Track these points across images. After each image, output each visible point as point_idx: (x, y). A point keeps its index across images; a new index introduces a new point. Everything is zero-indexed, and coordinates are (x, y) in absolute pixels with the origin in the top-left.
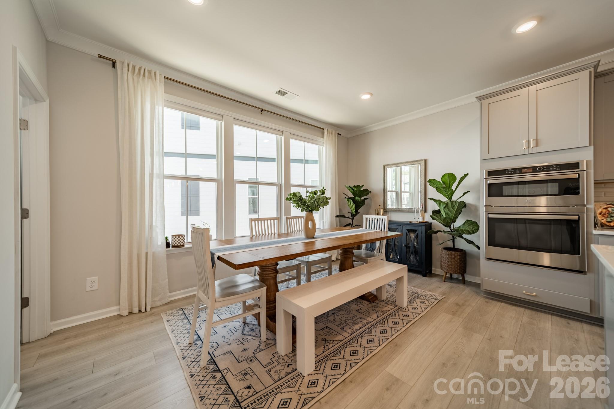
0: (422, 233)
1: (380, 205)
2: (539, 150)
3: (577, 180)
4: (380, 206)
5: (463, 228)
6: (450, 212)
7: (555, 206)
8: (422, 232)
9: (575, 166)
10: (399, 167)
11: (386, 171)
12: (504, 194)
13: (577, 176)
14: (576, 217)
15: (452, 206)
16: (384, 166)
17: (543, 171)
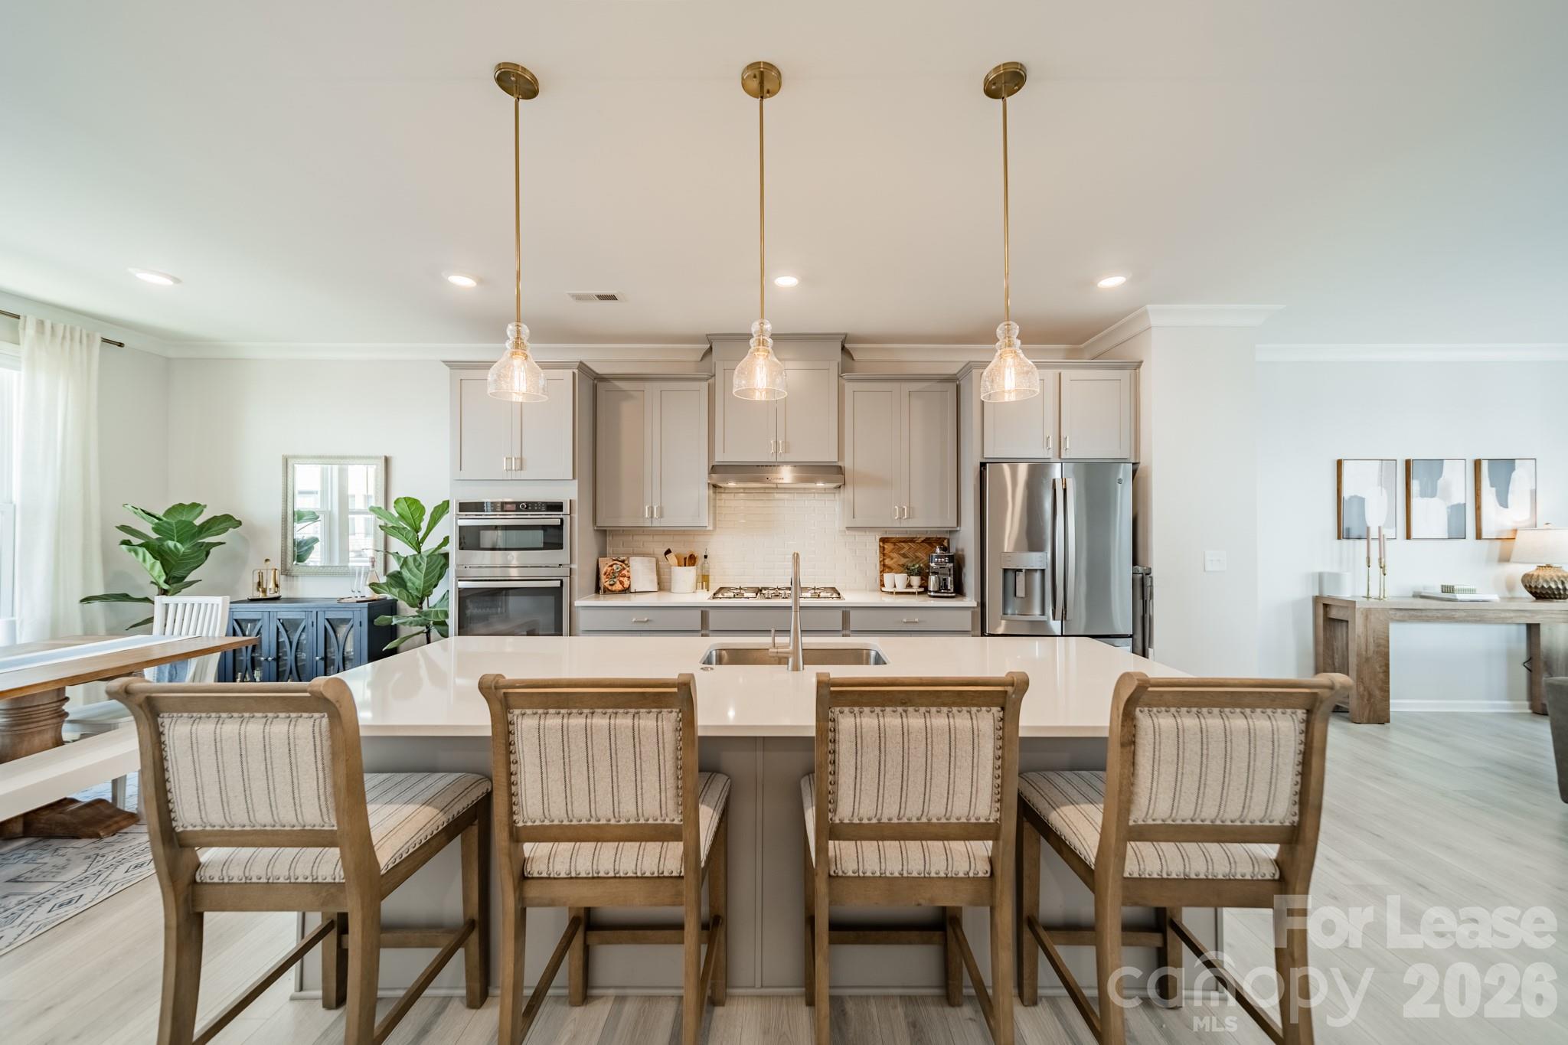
0: (361, 625)
1: (267, 560)
2: (523, 475)
3: (560, 527)
4: (268, 563)
5: (440, 607)
6: (415, 576)
7: (541, 567)
8: (361, 622)
9: (557, 507)
10: (336, 468)
11: (290, 476)
12: (482, 546)
13: (558, 522)
14: (557, 584)
15: (417, 564)
16: (286, 461)
17: (527, 509)
